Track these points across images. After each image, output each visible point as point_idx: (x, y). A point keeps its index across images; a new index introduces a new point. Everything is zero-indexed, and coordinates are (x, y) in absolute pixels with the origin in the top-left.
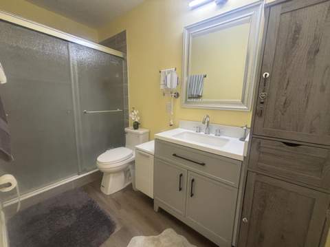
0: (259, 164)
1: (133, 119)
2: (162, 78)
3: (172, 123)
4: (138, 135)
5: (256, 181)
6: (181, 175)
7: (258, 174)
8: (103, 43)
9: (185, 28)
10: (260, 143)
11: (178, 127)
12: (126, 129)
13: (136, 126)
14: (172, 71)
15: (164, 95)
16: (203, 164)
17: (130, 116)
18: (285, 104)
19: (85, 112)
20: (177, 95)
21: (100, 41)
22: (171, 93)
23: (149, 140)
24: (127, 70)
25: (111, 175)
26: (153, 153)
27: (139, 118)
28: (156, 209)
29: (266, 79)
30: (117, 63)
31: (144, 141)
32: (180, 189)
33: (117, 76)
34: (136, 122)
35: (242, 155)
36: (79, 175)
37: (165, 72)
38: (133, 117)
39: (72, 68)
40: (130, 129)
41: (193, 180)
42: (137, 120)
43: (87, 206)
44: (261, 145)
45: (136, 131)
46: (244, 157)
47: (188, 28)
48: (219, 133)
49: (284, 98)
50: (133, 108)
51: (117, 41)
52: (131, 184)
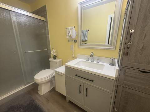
0: (125, 81)
1: (53, 54)
2: (67, 32)
3: (74, 56)
4: (56, 63)
5: (123, 91)
6: (80, 86)
7: (124, 87)
8: (33, 13)
9: (79, 3)
10: (125, 71)
11: (77, 58)
12: (50, 59)
13: (55, 57)
14: (73, 28)
15: (69, 41)
16: (92, 81)
17: (51, 52)
18: (142, 49)
19: (25, 52)
20: (76, 41)
21: (32, 12)
22: (73, 40)
23: (62, 65)
24: (48, 28)
25: (43, 85)
26: (64, 73)
27: (56, 53)
28: (68, 101)
29: (131, 33)
30: (42, 24)
31: (60, 66)
32: (80, 92)
33: (43, 31)
34: (55, 56)
35: (115, 76)
36: (25, 85)
37: (69, 29)
38: (53, 53)
39: (14, 27)
40: (51, 59)
41: (87, 88)
42: (55, 55)
43: (29, 104)
44: (126, 72)
45: (55, 60)
46: (116, 78)
47: (81, 4)
48: (98, 61)
49: (142, 45)
50: (53, 48)
51: (41, 12)
52: (54, 87)
